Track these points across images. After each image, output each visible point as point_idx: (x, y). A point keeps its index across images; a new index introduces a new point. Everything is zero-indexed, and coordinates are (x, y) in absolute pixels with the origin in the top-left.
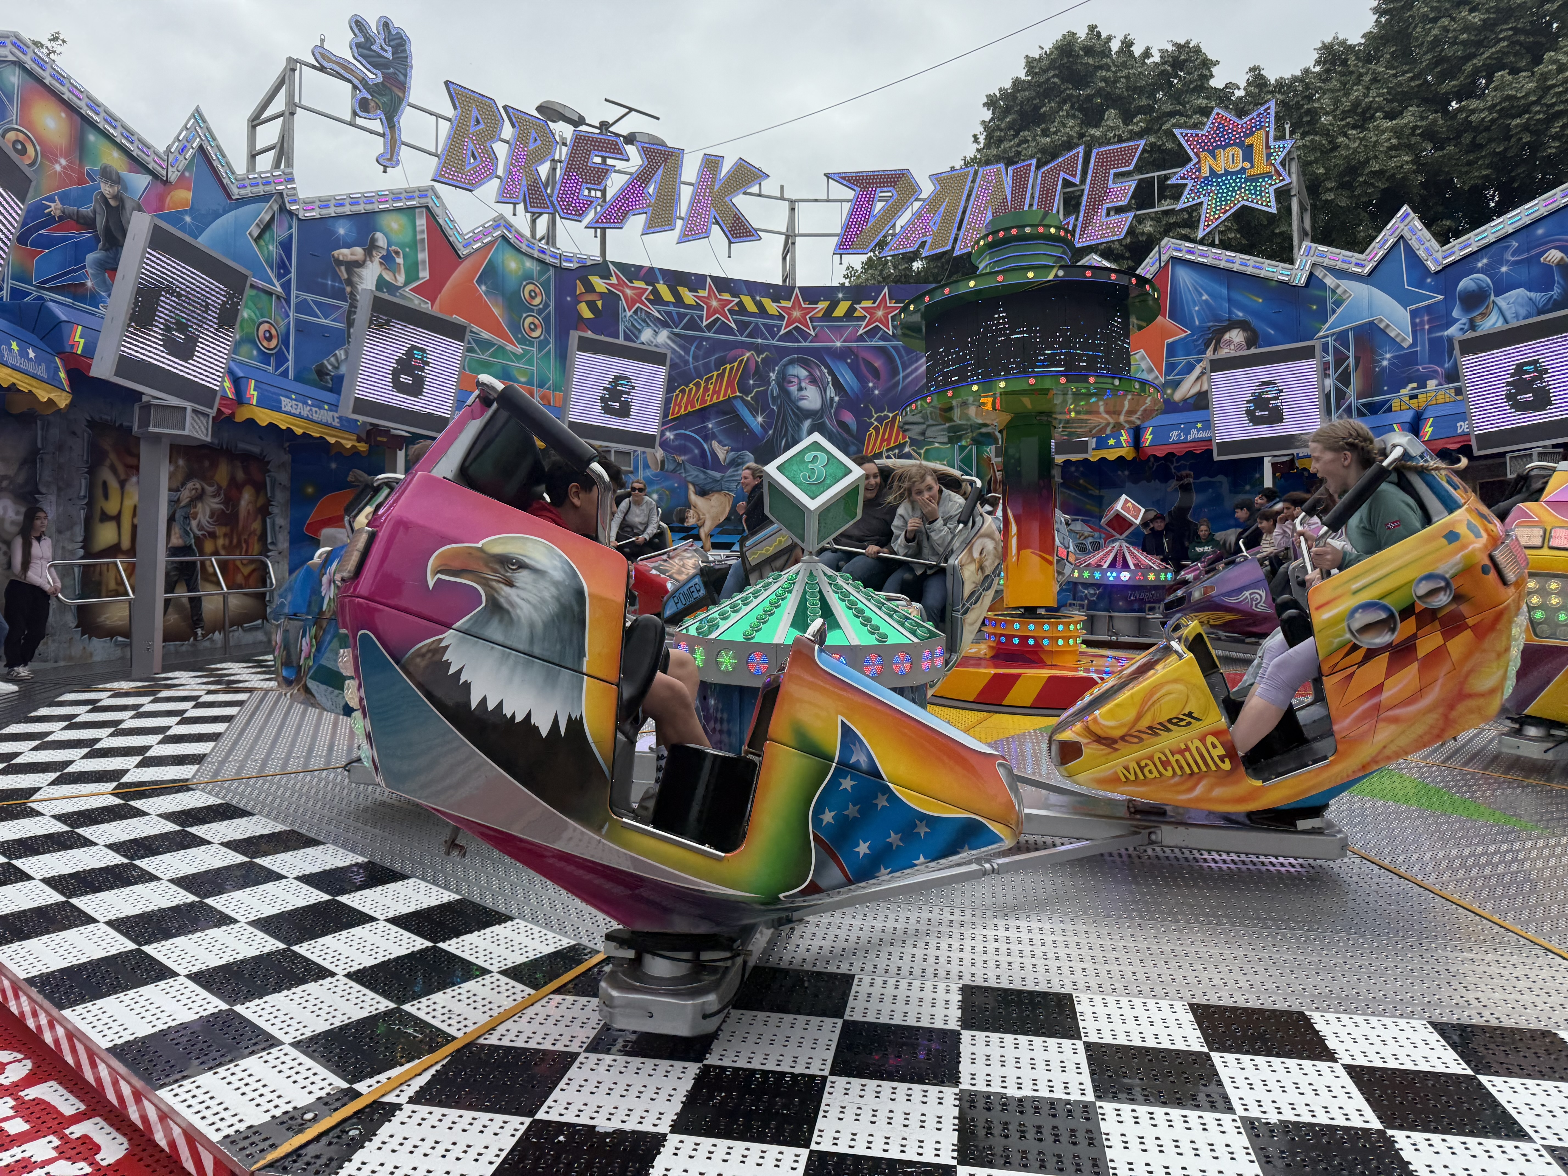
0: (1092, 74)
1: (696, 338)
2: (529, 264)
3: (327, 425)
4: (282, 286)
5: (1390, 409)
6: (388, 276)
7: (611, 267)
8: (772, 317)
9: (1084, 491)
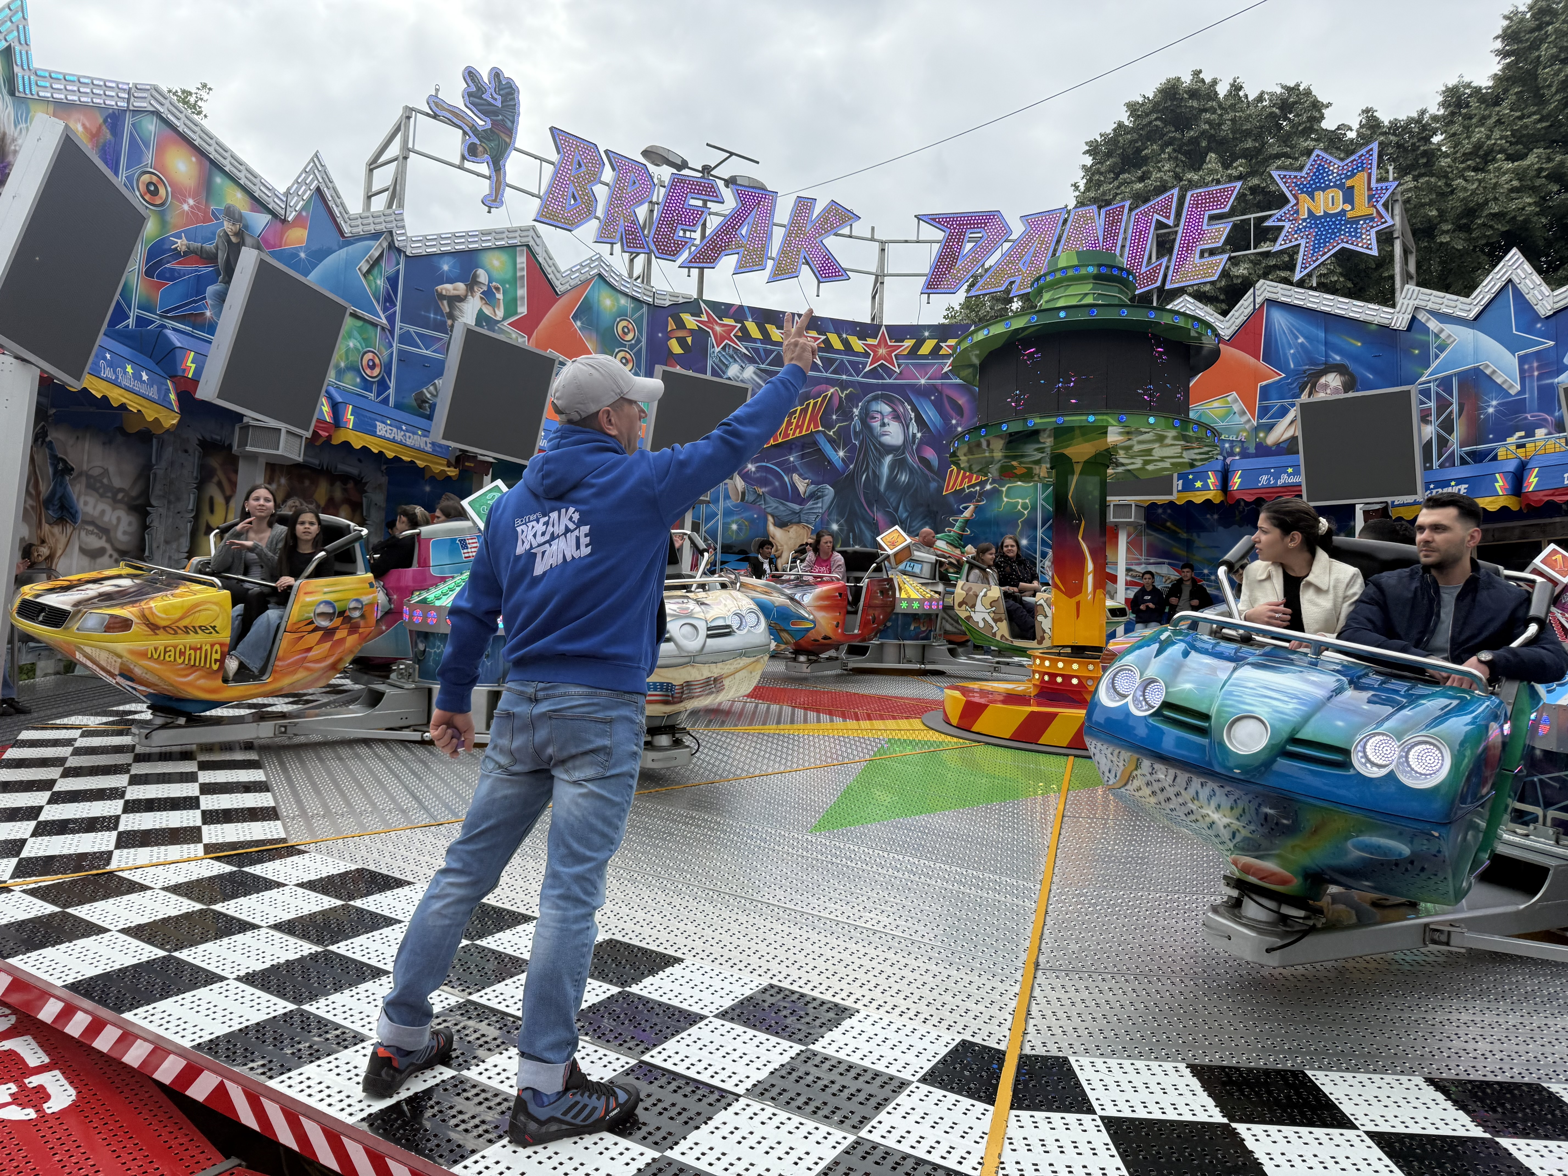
0: (1197, 118)
2: (623, 301)
3: (419, 450)
4: (387, 318)
5: (1495, 458)
6: (487, 311)
7: (702, 305)
8: (857, 354)
9: (1173, 535)
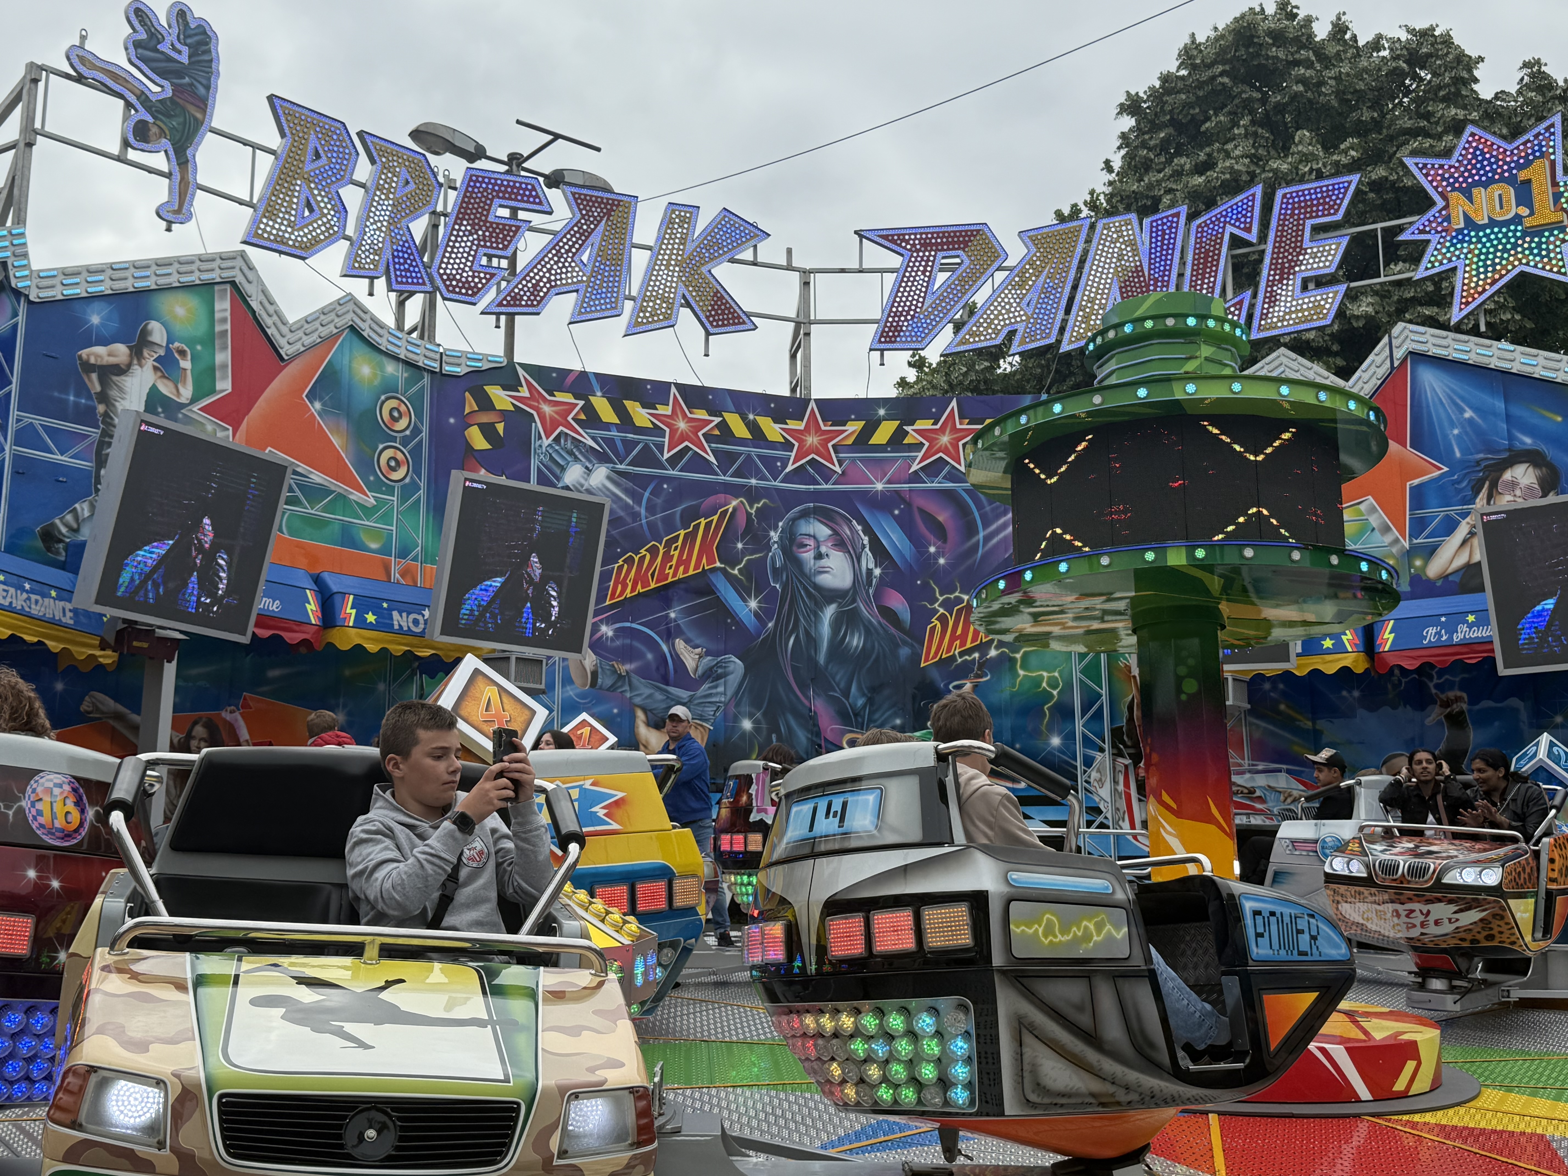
0: (1284, 74)
1: (652, 478)
2: (391, 368)
3: (51, 623)
6: (166, 388)
7: (521, 372)
8: (773, 445)
9: (1288, 724)
